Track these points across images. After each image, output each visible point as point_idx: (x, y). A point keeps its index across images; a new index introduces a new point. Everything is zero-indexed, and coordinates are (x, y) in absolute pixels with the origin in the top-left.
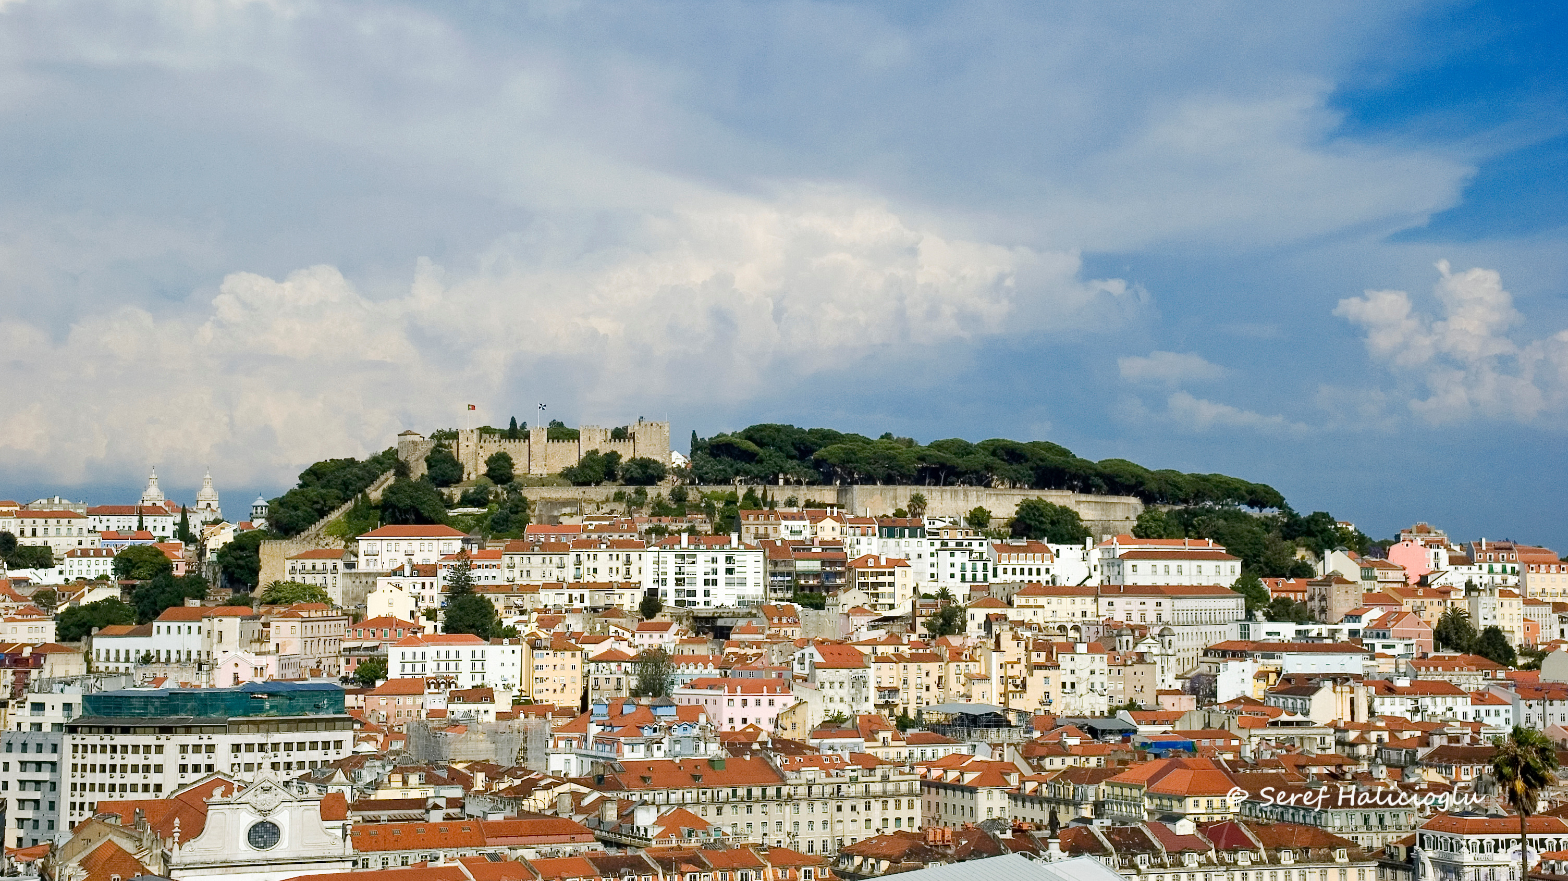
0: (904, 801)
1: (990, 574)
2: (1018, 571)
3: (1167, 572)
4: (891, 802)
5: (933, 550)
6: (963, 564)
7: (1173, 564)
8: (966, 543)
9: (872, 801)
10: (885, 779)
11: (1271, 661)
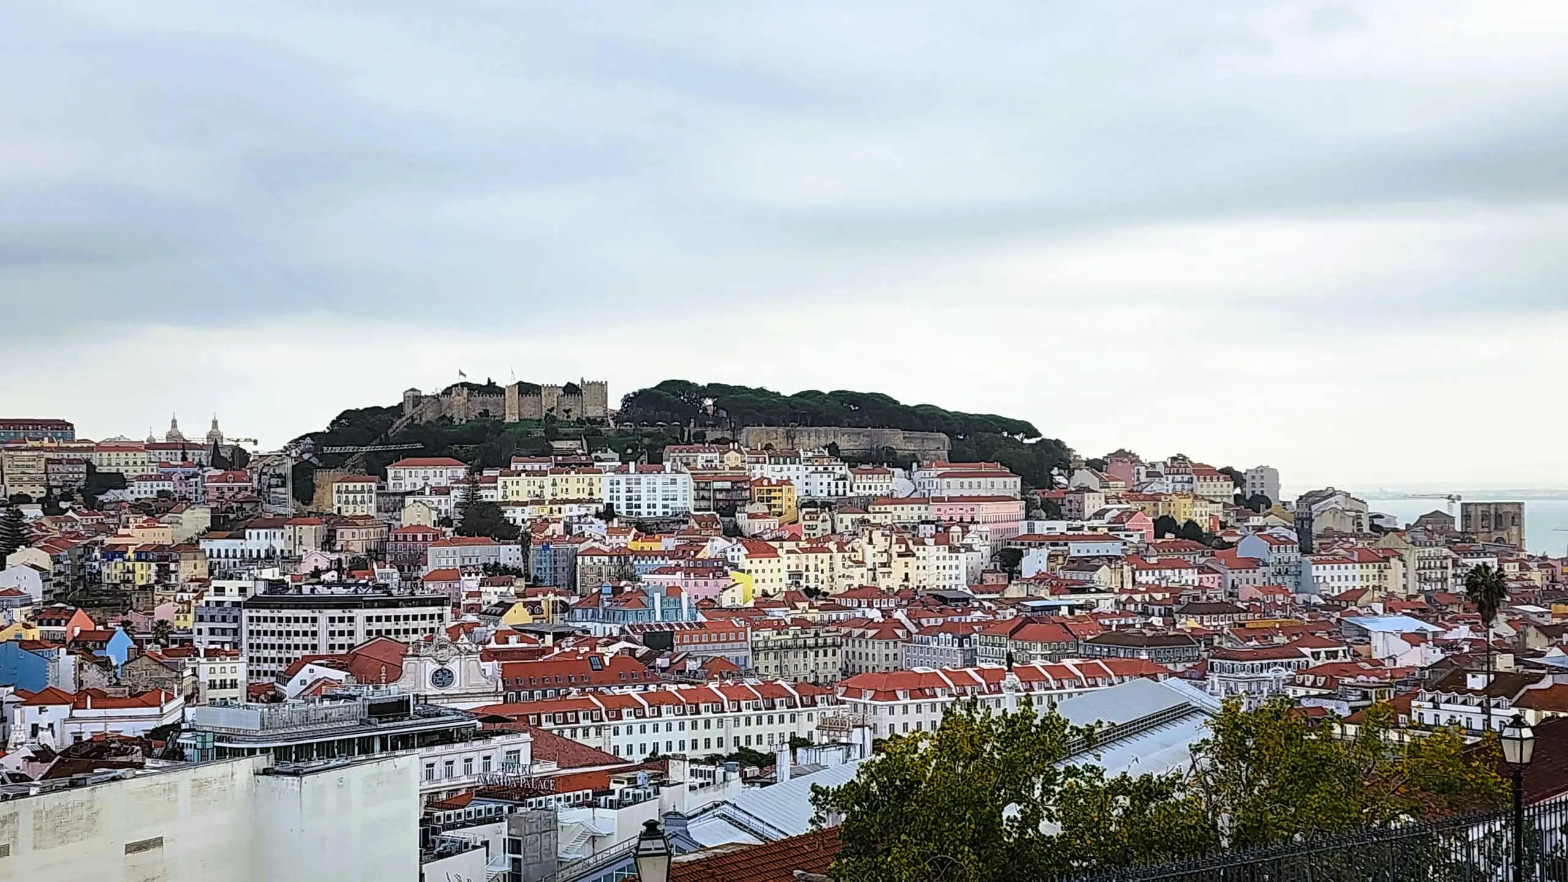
0: (830, 651)
1: (848, 489)
2: (867, 488)
3: (970, 486)
4: (821, 652)
5: (807, 472)
6: (829, 484)
7: (974, 480)
8: (830, 468)
9: (808, 652)
10: (817, 635)
11: (1057, 548)
